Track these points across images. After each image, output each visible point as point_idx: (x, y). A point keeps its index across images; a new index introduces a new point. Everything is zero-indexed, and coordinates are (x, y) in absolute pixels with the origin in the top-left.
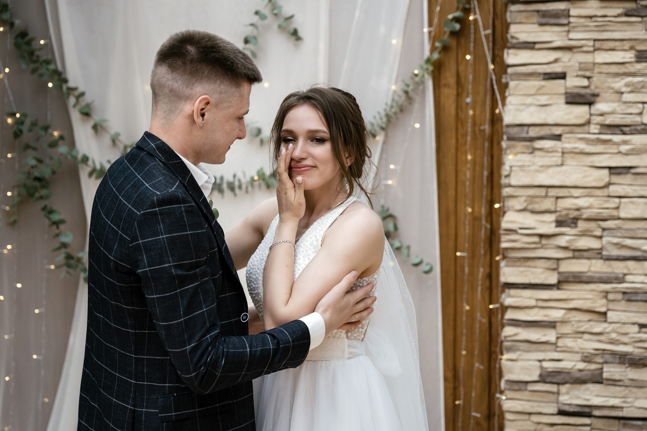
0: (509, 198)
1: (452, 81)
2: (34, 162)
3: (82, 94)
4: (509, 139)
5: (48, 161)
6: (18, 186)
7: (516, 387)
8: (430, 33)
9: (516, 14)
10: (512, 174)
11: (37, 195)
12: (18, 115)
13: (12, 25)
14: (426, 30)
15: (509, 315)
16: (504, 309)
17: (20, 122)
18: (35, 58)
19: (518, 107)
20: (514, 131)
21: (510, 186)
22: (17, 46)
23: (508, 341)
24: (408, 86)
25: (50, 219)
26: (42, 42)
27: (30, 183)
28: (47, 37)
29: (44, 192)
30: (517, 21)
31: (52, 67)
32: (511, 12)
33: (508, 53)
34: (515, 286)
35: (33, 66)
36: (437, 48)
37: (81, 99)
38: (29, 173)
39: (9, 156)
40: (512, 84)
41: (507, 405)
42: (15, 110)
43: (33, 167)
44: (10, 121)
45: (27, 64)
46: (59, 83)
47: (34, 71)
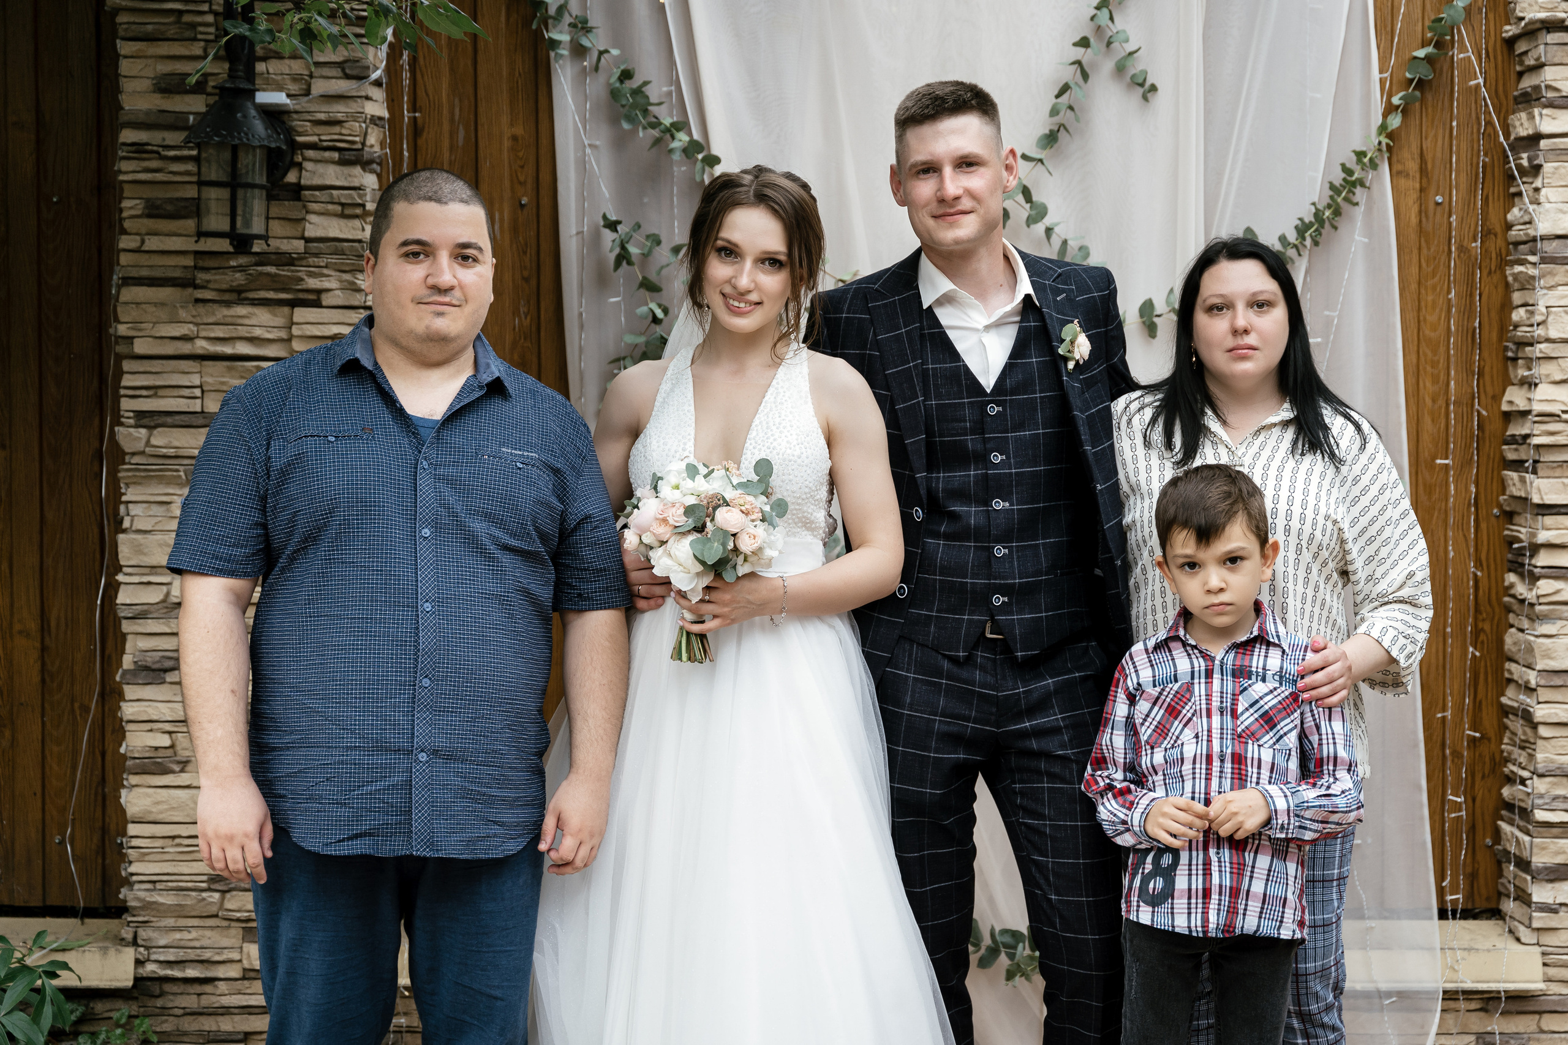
0: (1541, 361)
1: (1413, 166)
4: (1544, 260)
7: (1558, 681)
8: (1382, 82)
9: (1555, 47)
10: (1550, 319)
14: (1376, 75)
15: (1543, 559)
16: (1535, 548)
18: (652, 120)
19: (1561, 206)
20: (1551, 247)
21: (1548, 340)
22: (614, 94)
23: (1540, 604)
24: (1348, 171)
30: (1556, 60)
32: (1546, 44)
33: (1541, 115)
34: (1554, 511)
36: (1398, 107)
40: (1548, 167)
41: (1541, 713)
45: (644, 128)
46: (699, 165)
47: (657, 142)
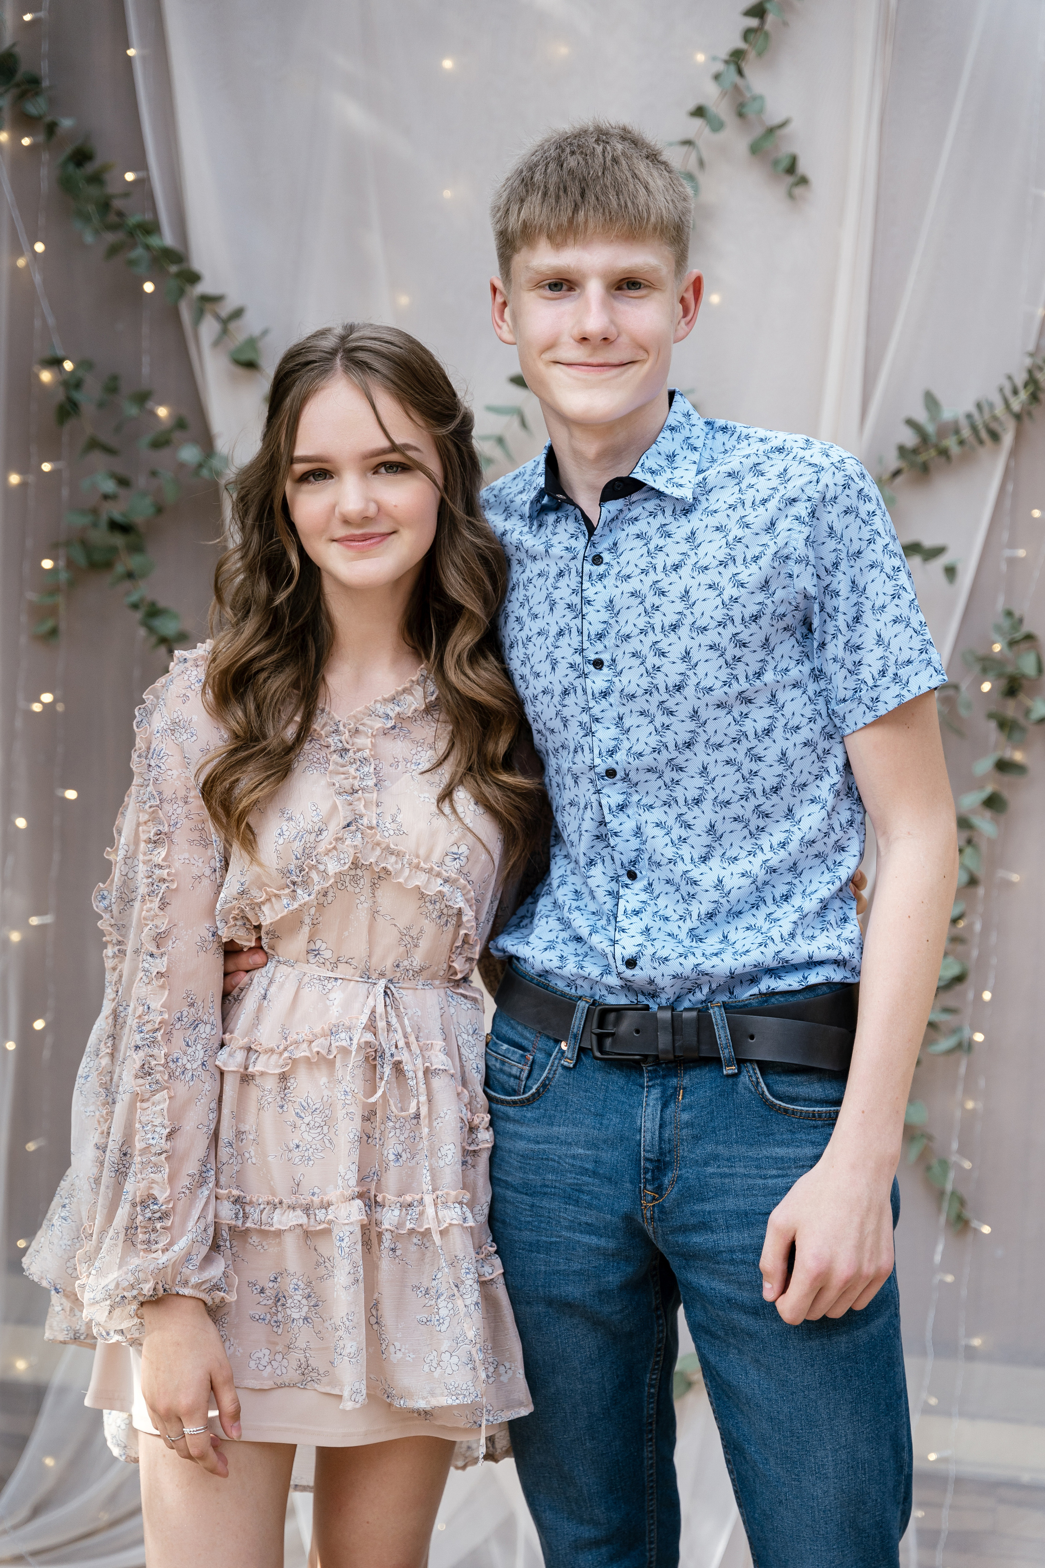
2: (109, 486)
3: (238, 313)
5: (141, 481)
6: (68, 544)
11: (120, 569)
12: (68, 366)
13: (51, 129)
17: (73, 383)
18: (112, 218)
22: (66, 185)
25: (151, 629)
26: (130, 177)
27: (101, 536)
28: (140, 164)
29: (134, 562)
31: (154, 241)
35: (110, 238)
37: (232, 326)
38: (95, 511)
39: (46, 467)
42: (60, 353)
43: (106, 497)
44: (46, 376)
45: (97, 232)
46: (173, 284)
47: (113, 250)
